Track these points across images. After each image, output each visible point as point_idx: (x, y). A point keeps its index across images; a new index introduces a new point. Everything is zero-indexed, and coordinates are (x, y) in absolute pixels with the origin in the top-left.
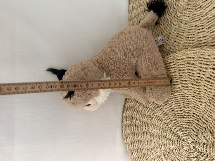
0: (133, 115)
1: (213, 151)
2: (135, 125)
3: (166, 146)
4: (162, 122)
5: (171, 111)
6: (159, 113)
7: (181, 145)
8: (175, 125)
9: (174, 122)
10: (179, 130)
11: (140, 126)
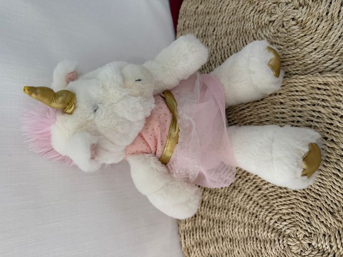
3: (260, 255)
4: (246, 214)
6: (239, 199)
7: (286, 247)
8: (270, 213)
9: (267, 207)
10: (278, 220)
11: (209, 229)
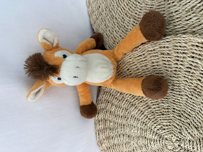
0: (106, 118)
1: (201, 147)
2: (109, 128)
5: (148, 109)
